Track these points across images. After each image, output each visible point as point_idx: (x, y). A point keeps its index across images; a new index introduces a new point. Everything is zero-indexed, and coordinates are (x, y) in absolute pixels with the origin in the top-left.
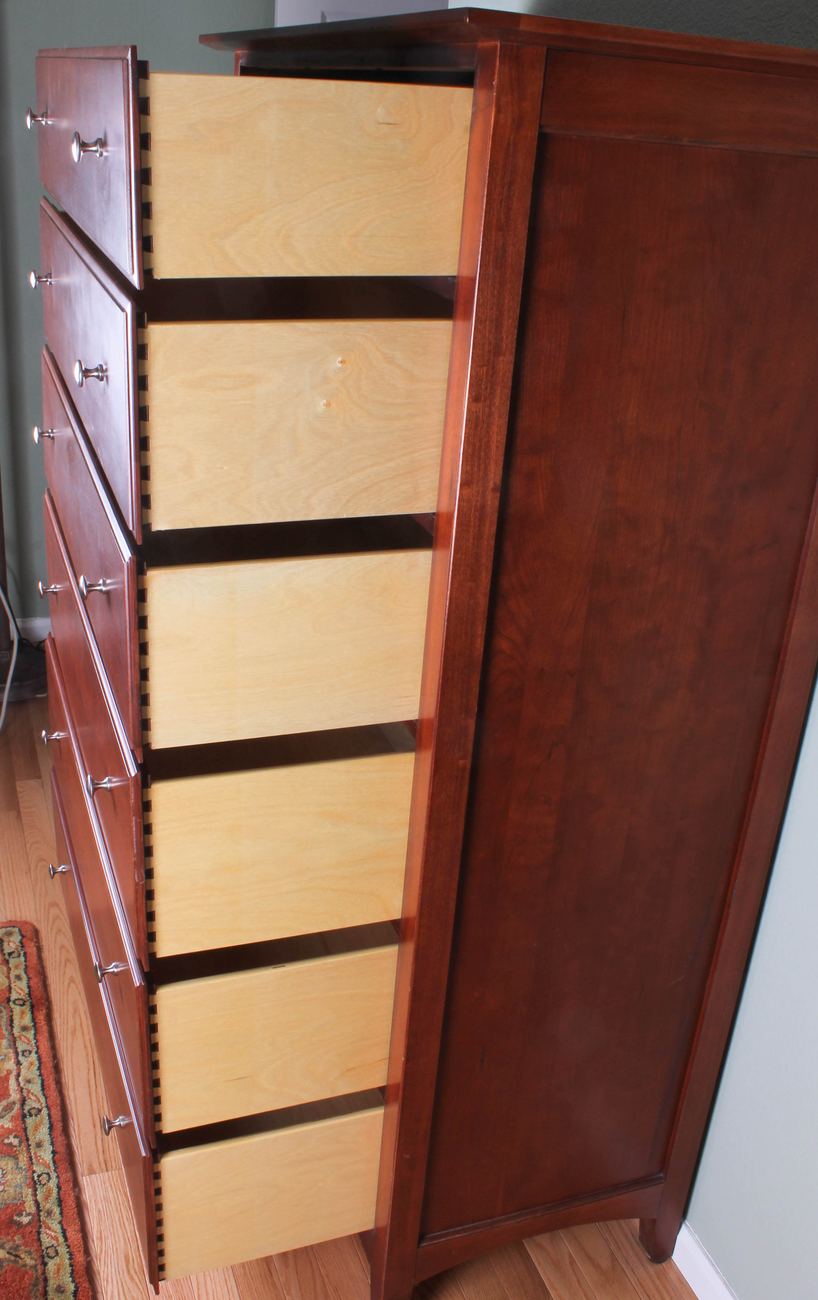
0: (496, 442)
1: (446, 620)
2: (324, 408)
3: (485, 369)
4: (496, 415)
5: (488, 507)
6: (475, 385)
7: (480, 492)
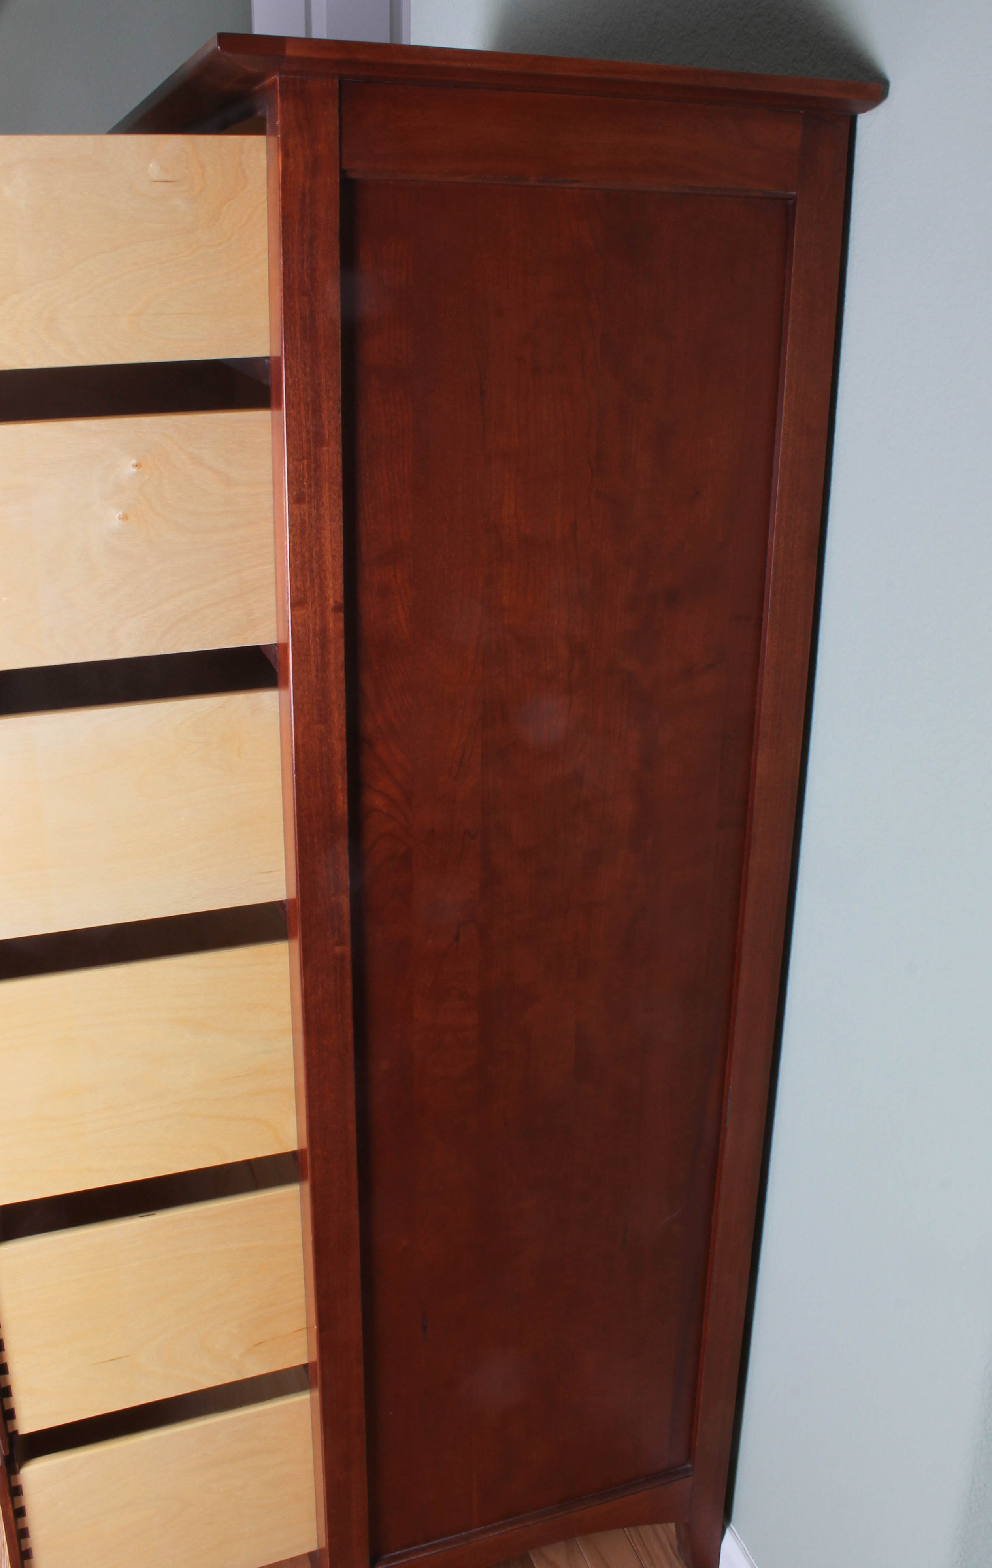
0: (330, 550)
1: (294, 772)
2: (121, 522)
3: (305, 462)
4: (327, 518)
5: (331, 631)
6: (295, 482)
7: (318, 612)
